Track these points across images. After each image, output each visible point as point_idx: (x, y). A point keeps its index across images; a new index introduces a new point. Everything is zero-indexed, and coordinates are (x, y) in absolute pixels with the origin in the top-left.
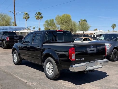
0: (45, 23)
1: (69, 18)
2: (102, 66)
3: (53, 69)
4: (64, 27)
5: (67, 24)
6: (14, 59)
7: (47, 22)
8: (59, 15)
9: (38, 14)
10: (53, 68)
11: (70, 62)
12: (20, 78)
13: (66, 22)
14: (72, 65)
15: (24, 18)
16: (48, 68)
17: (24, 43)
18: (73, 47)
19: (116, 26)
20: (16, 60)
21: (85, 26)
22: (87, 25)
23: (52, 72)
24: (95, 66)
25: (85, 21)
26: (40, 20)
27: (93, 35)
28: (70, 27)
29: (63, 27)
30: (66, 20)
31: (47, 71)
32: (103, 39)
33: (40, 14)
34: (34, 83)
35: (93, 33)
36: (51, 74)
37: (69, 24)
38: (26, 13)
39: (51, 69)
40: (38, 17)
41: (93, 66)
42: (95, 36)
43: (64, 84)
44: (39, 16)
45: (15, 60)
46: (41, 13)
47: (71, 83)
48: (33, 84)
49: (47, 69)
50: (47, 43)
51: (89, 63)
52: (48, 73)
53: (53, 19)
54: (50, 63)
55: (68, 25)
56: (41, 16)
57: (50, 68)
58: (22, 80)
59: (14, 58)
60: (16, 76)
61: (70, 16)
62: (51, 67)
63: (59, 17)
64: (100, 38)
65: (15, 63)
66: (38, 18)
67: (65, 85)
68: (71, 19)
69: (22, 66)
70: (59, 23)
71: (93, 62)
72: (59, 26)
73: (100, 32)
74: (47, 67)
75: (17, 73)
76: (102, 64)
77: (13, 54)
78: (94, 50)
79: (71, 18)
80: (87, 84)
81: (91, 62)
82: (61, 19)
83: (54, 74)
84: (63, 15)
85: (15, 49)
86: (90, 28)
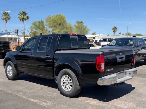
0: (33, 26)
1: (63, 19)
2: (132, 76)
3: (72, 84)
4: (58, 30)
5: (61, 26)
6: (8, 73)
7: (34, 24)
8: (50, 16)
9: (22, 14)
10: (72, 82)
11: (98, 74)
12: (27, 97)
13: (60, 24)
14: (101, 78)
15: (3, 19)
16: (64, 83)
17: (23, 51)
18: (102, 54)
19: (117, 29)
20: (11, 74)
21: (83, 28)
22: (86, 28)
23: (71, 88)
24: (124, 77)
25: (82, 23)
26: (25, 21)
27: (95, 40)
28: (65, 31)
29: (56, 31)
30: (59, 22)
31: (63, 86)
32: (115, 45)
33: (24, 13)
34: (50, 103)
35: (92, 38)
36: (69, 90)
37: (63, 26)
38: (6, 12)
39: (69, 83)
40: (22, 17)
41: (122, 77)
42: (98, 41)
43: (88, 101)
44: (24, 17)
45: (9, 75)
46: (26, 12)
47: (97, 100)
48: (48, 104)
49: (62, 84)
50: (60, 50)
51: (119, 73)
52: (65, 89)
53: (42, 20)
54: (67, 76)
55: (63, 29)
56: (26, 16)
57: (67, 82)
58: (31, 100)
59: (7, 71)
60: (19, 95)
61: (64, 16)
62: (69, 81)
63: (50, 18)
64: (111, 43)
65: (10, 78)
66: (22, 19)
67: (90, 103)
68: (66, 21)
69: (19, 81)
70: (51, 25)
71: (122, 72)
72: (51, 29)
73: (101, 36)
74: (62, 81)
75: (19, 91)
76: (132, 75)
77: (6, 67)
78: (123, 58)
79: (66, 19)
80: (116, 99)
81: (121, 73)
82: (53, 20)
83: (74, 90)
84: (56, 16)
85: (10, 60)
86: (89, 31)
